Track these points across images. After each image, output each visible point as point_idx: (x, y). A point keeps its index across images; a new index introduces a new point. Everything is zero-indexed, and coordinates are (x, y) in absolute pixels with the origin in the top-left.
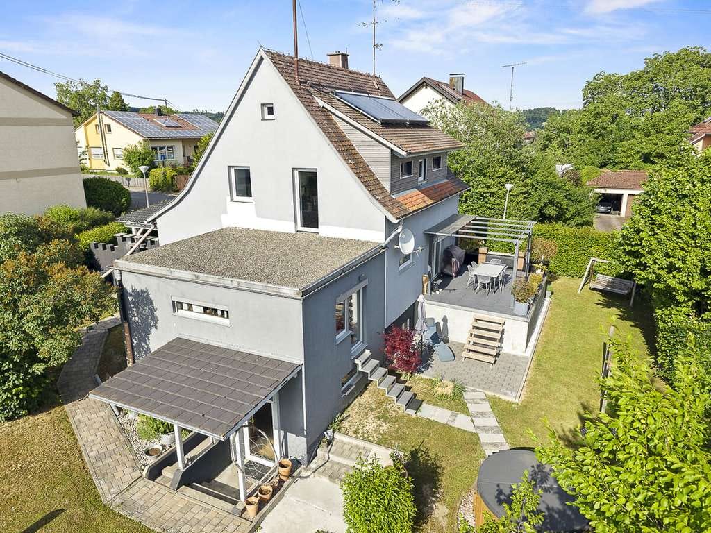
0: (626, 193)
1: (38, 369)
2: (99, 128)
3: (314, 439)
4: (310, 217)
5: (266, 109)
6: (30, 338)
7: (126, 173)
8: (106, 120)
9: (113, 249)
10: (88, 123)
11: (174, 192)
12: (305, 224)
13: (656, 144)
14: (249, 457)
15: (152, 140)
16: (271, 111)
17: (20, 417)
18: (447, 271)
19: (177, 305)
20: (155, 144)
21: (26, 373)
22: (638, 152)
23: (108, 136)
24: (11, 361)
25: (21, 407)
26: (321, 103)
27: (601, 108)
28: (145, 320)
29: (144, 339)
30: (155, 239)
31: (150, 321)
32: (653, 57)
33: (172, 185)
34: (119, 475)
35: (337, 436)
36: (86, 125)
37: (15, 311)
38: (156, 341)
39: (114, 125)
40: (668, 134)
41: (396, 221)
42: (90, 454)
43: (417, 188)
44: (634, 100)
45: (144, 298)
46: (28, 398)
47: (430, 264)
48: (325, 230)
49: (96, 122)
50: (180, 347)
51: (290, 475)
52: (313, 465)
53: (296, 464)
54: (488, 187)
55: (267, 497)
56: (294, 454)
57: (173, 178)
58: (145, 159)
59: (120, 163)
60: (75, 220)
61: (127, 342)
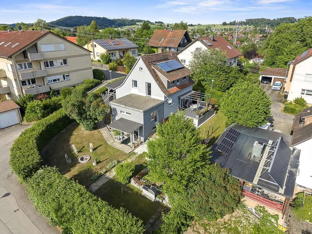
0: (273, 77)
1: (96, 121)
2: (92, 46)
3: (146, 138)
4: (149, 93)
5: (141, 69)
6: (96, 116)
7: (100, 61)
8: (95, 43)
9: (105, 95)
10: (89, 43)
11: (116, 71)
12: (148, 95)
13: (289, 58)
14: (134, 141)
15: (109, 51)
16: (142, 69)
17: (92, 130)
18: (186, 106)
19: (121, 112)
20: (110, 52)
21: (94, 122)
22: (283, 61)
23: (95, 49)
24: (92, 120)
25: (93, 128)
26: (153, 68)
27: (278, 39)
28: (115, 114)
29: (114, 118)
30: (115, 94)
31: (116, 114)
32: (304, 18)
33: (116, 69)
34: (111, 141)
35: (150, 138)
36: (88, 44)
37: (94, 111)
38: (117, 118)
39: (97, 45)
40: (294, 55)
41: (166, 97)
42: (105, 138)
43: (176, 86)
44: (293, 36)
45: (115, 110)
46: (94, 127)
47: (179, 104)
48: (153, 96)
49: (92, 43)
50: (122, 120)
51: (140, 144)
52: (145, 143)
53: (142, 142)
54: (213, 77)
55: (136, 146)
56: (142, 141)
57: (116, 66)
58: (107, 58)
59: (99, 58)
60: (92, 83)
61: (111, 118)
